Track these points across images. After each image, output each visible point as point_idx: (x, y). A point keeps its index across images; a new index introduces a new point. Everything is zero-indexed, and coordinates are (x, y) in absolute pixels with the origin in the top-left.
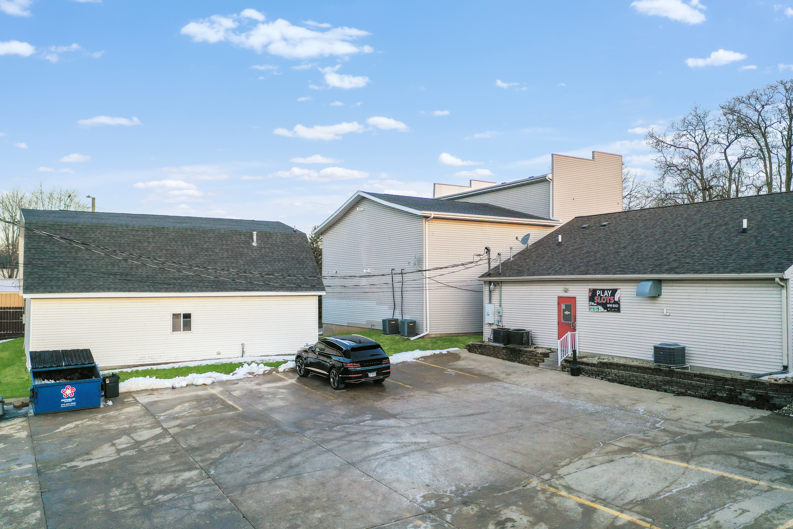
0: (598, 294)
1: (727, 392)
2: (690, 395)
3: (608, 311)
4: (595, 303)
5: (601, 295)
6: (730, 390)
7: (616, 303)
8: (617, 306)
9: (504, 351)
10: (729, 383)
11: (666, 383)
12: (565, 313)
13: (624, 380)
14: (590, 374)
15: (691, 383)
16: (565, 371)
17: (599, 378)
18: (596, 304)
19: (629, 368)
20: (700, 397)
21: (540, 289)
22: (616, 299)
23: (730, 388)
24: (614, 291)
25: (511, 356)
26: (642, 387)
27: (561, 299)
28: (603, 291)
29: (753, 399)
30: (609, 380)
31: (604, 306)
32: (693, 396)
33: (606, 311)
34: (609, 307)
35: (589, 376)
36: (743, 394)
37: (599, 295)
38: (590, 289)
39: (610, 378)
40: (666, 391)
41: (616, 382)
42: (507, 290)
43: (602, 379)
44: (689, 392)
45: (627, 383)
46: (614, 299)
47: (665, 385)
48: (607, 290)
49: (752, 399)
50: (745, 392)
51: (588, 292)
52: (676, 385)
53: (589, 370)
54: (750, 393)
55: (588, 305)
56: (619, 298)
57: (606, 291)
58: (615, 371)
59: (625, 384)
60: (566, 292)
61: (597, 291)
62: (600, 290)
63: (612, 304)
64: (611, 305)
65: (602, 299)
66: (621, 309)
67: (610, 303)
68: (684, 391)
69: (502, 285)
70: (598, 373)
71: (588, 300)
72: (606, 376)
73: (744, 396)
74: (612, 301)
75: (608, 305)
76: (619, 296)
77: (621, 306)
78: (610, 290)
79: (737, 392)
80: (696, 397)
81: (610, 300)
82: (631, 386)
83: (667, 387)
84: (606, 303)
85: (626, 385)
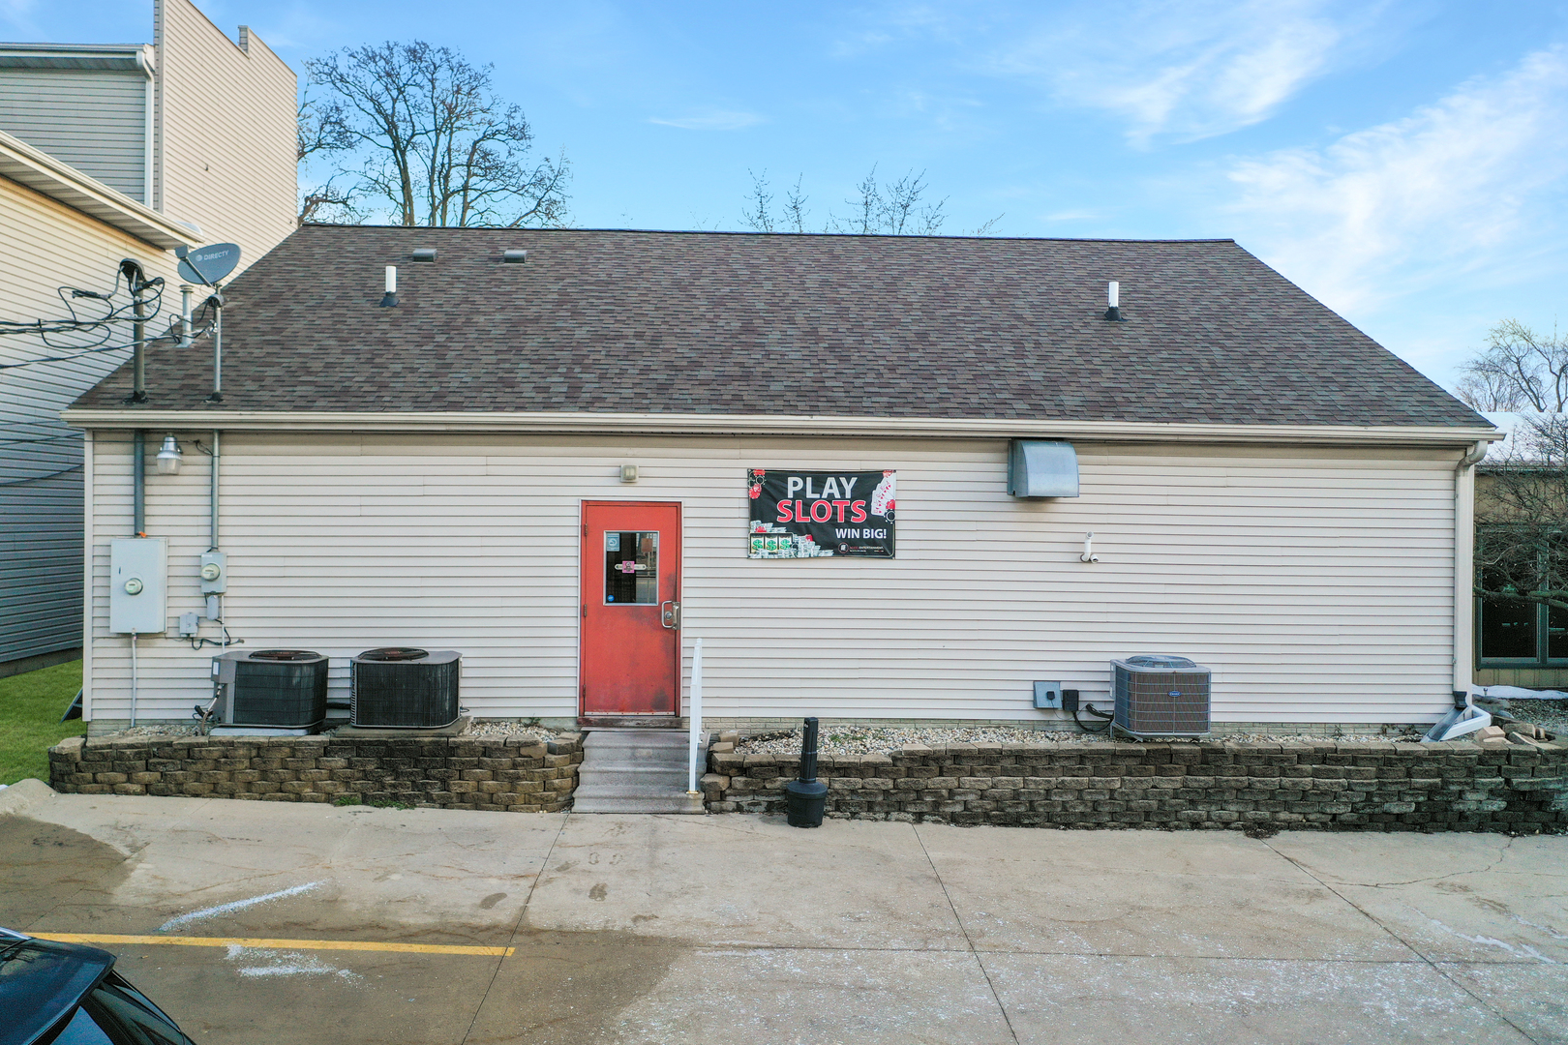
0: (791, 490)
1: (1421, 799)
2: (1290, 826)
3: (838, 553)
4: (777, 525)
5: (809, 495)
6: (1431, 791)
7: (874, 522)
8: (879, 534)
9: (338, 762)
10: (1426, 766)
11: (1196, 798)
12: (619, 567)
13: (1022, 809)
14: (859, 805)
15: (1295, 784)
16: (721, 811)
17: (902, 815)
18: (783, 530)
19: (1042, 764)
20: (1324, 827)
22: (878, 508)
23: (1431, 785)
24: (868, 482)
28: (819, 479)
29: (1498, 805)
30: (954, 819)
31: (825, 539)
32: (1304, 828)
33: (830, 553)
34: (846, 540)
36: (1469, 796)
37: (800, 495)
38: (751, 474)
39: (958, 809)
40: (1196, 825)
41: (985, 822)
43: (919, 818)
44: (1283, 815)
45: (1036, 820)
46: (868, 508)
47: (1193, 803)
48: (837, 475)
49: (1495, 808)
50: (1475, 789)
51: (744, 483)
52: (1239, 800)
53: (853, 792)
54: (1491, 791)
55: (743, 533)
56: (892, 506)
57: (831, 480)
58: (984, 781)
59: (1026, 826)
60: (629, 480)
61: (791, 480)
62: (803, 475)
63: (860, 527)
64: (855, 533)
65: (813, 509)
66: (898, 545)
67: (849, 525)
68: (1268, 814)
71: (746, 513)
73: (1472, 801)
74: (862, 517)
75: (840, 534)
76: (889, 497)
77: (899, 535)
78: (848, 475)
81: (848, 511)
84: (834, 523)
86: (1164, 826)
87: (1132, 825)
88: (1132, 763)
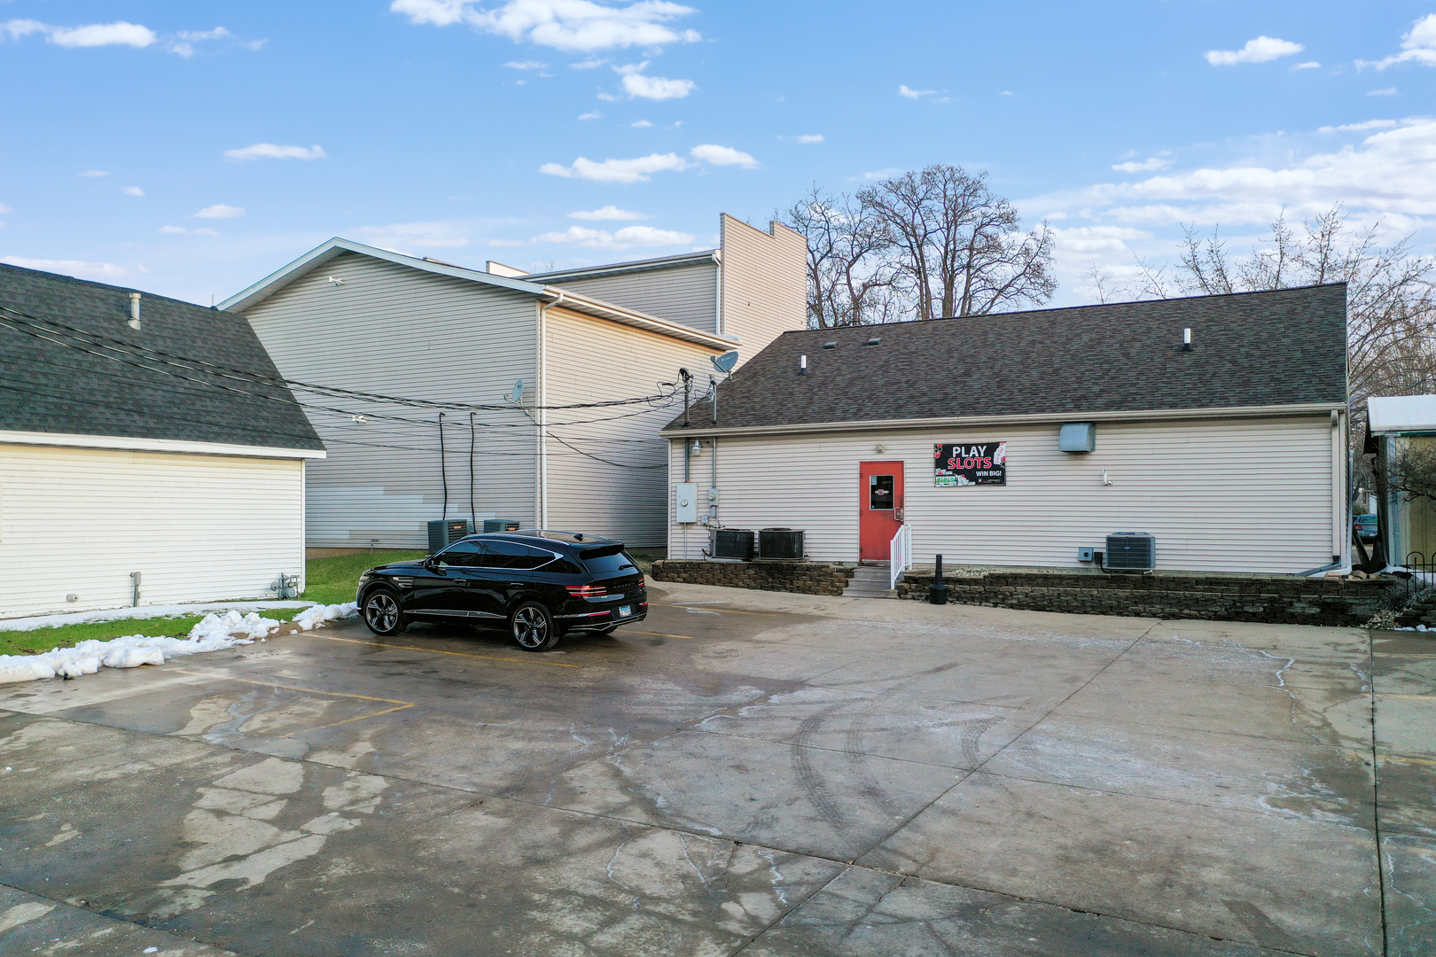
0: (955, 453)
1: (1266, 605)
2: (1190, 617)
3: (977, 484)
4: (948, 470)
5: (963, 455)
6: (1272, 601)
7: (995, 468)
8: (998, 473)
9: (752, 572)
10: (1269, 587)
11: (1138, 600)
12: (877, 492)
13: (1045, 603)
14: (967, 598)
15: (1192, 595)
16: (906, 599)
17: (987, 604)
18: (951, 473)
19: (1056, 581)
20: (1209, 618)
21: (818, 449)
22: (997, 461)
23: (1271, 597)
24: (992, 448)
25: (770, 580)
26: (1086, 613)
27: (865, 467)
28: (968, 447)
29: (1315, 610)
30: (1012, 606)
31: (971, 475)
32: (1197, 618)
33: (974, 483)
34: (981, 477)
35: (965, 603)
36: (1296, 604)
37: (959, 455)
38: (936, 446)
39: (1014, 602)
40: (1137, 614)
41: (1027, 609)
42: (729, 455)
43: (996, 605)
44: (1186, 611)
45: (1053, 608)
46: (992, 461)
47: (1136, 603)
48: (977, 445)
49: (1313, 612)
50: (1299, 601)
51: (933, 451)
52: (1160, 603)
53: (965, 592)
54: (1310, 602)
55: (932, 475)
56: (1004, 459)
57: (974, 448)
58: (1028, 589)
59: (1048, 611)
60: (880, 452)
61: (954, 448)
62: (960, 446)
63: (989, 470)
64: (986, 473)
65: (965, 462)
66: (1007, 479)
67: (982, 469)
68: (1177, 611)
69: (719, 444)
70: (987, 595)
71: (933, 465)
72: (1004, 599)
73: (1298, 607)
74: (989, 466)
75: (979, 474)
76: (1003, 455)
77: (1007, 474)
78: (982, 445)
79: (1286, 603)
80: (1202, 618)
81: (982, 463)
82: (1062, 611)
83: (1140, 607)
84: (975, 469)
85: (1051, 611)
86: (1120, 614)
87: (1103, 613)
88: (1104, 582)
